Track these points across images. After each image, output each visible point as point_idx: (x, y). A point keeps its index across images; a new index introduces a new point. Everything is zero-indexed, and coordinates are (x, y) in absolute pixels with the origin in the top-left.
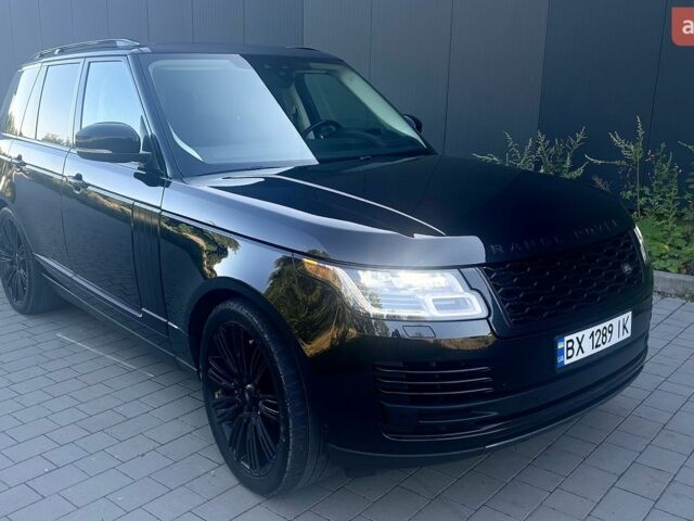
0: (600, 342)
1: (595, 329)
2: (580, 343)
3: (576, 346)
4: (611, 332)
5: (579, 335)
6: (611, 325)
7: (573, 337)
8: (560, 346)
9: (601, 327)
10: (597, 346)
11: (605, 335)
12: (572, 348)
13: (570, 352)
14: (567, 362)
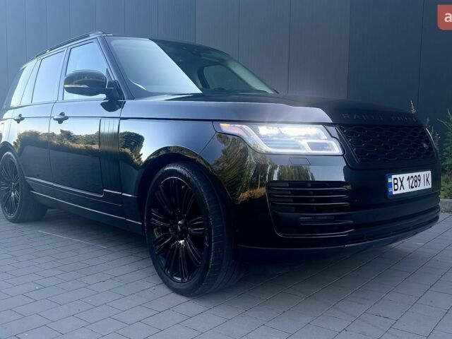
2: (402, 182)
4: (419, 180)
6: (419, 176)
11: (416, 181)
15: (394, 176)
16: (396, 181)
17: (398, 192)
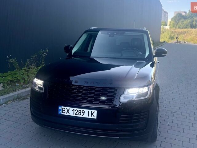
0: (77, 113)
1: (75, 109)
2: (68, 111)
3: (66, 111)
5: (68, 108)
7: (65, 108)
8: (60, 108)
9: (78, 109)
10: (76, 114)
12: (64, 110)
13: (64, 112)
14: (62, 114)
15: (62, 107)
16: (64, 109)
17: (65, 114)
